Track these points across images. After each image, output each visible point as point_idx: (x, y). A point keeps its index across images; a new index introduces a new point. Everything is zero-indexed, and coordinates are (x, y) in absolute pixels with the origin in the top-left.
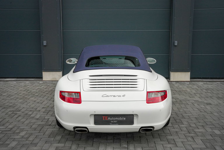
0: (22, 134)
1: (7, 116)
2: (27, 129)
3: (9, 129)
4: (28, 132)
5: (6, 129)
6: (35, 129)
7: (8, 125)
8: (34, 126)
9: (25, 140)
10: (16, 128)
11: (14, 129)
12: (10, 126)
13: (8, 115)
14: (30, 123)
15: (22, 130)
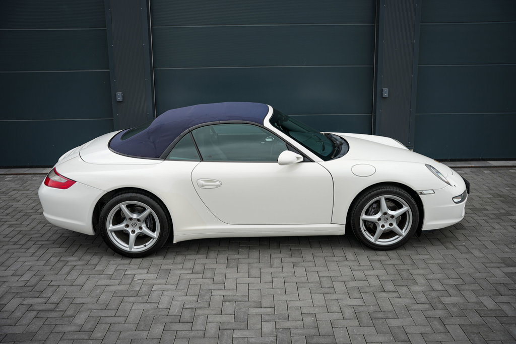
0: (80, 319)
1: (48, 268)
2: (90, 306)
3: (53, 306)
4: (92, 314)
5: (47, 306)
6: (106, 306)
7: (50, 295)
8: (103, 298)
9: (86, 337)
10: (66, 301)
11: (62, 307)
12: (55, 299)
13: (50, 267)
14: (95, 287)
15: (80, 308)
